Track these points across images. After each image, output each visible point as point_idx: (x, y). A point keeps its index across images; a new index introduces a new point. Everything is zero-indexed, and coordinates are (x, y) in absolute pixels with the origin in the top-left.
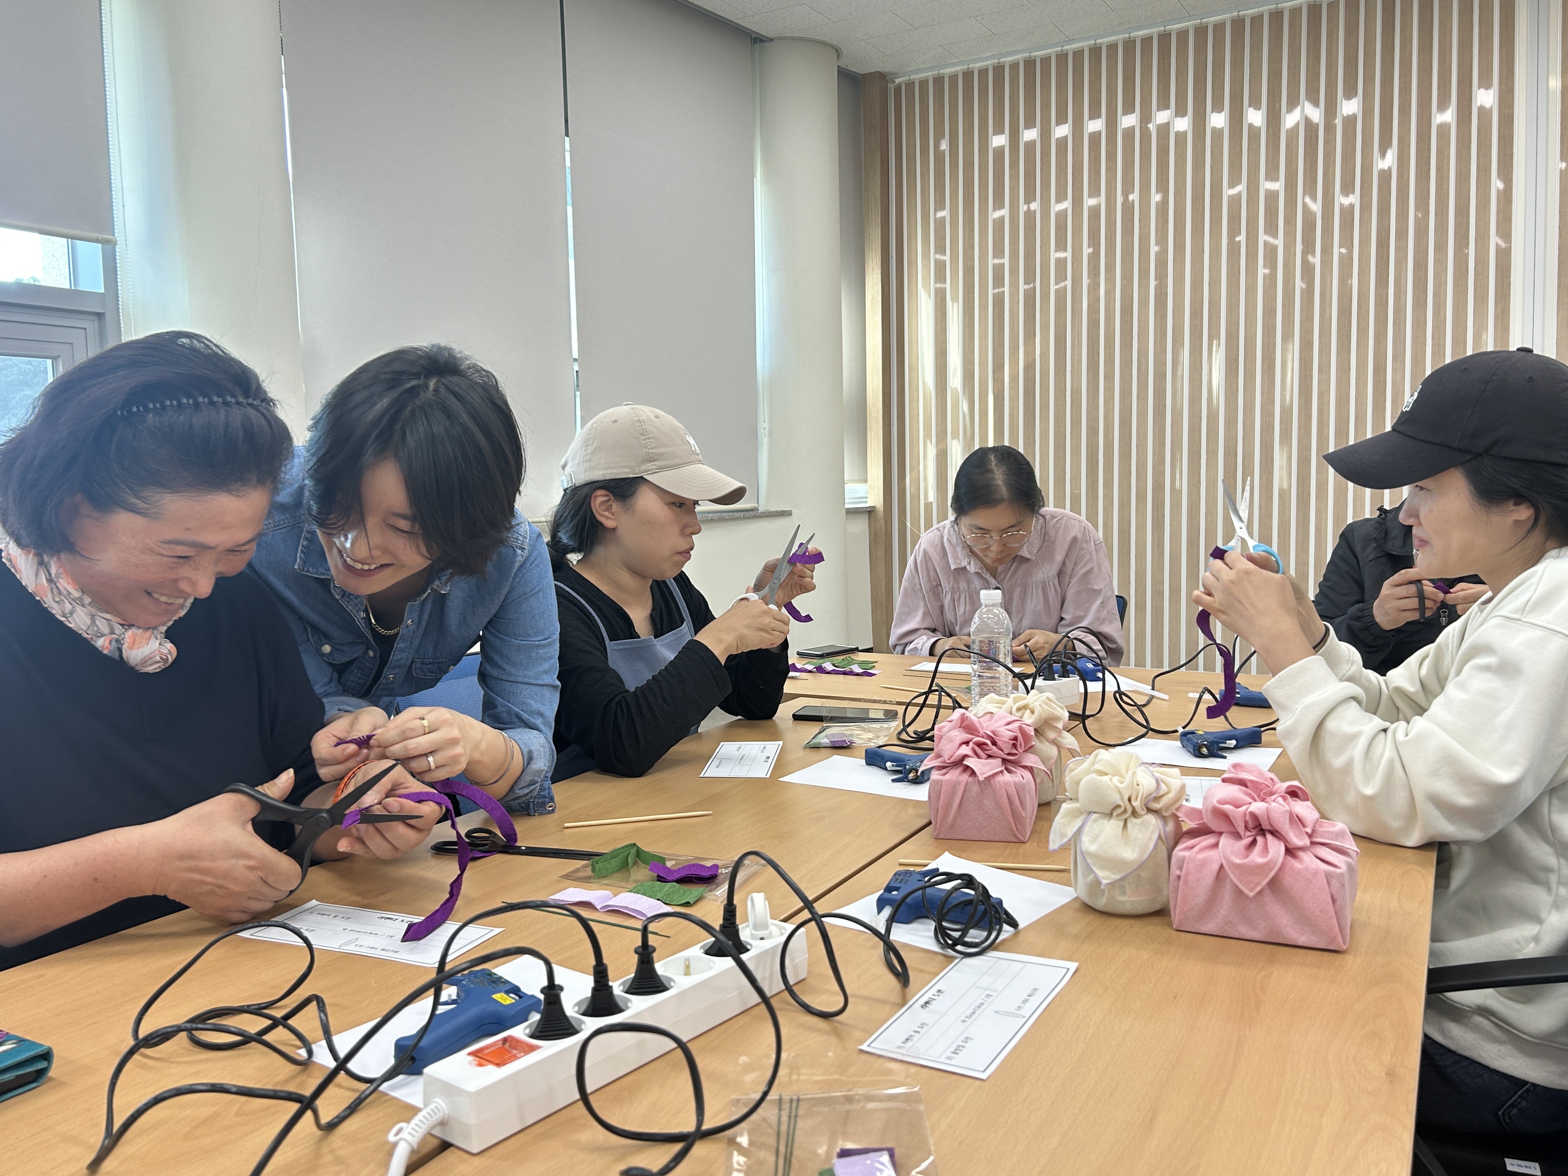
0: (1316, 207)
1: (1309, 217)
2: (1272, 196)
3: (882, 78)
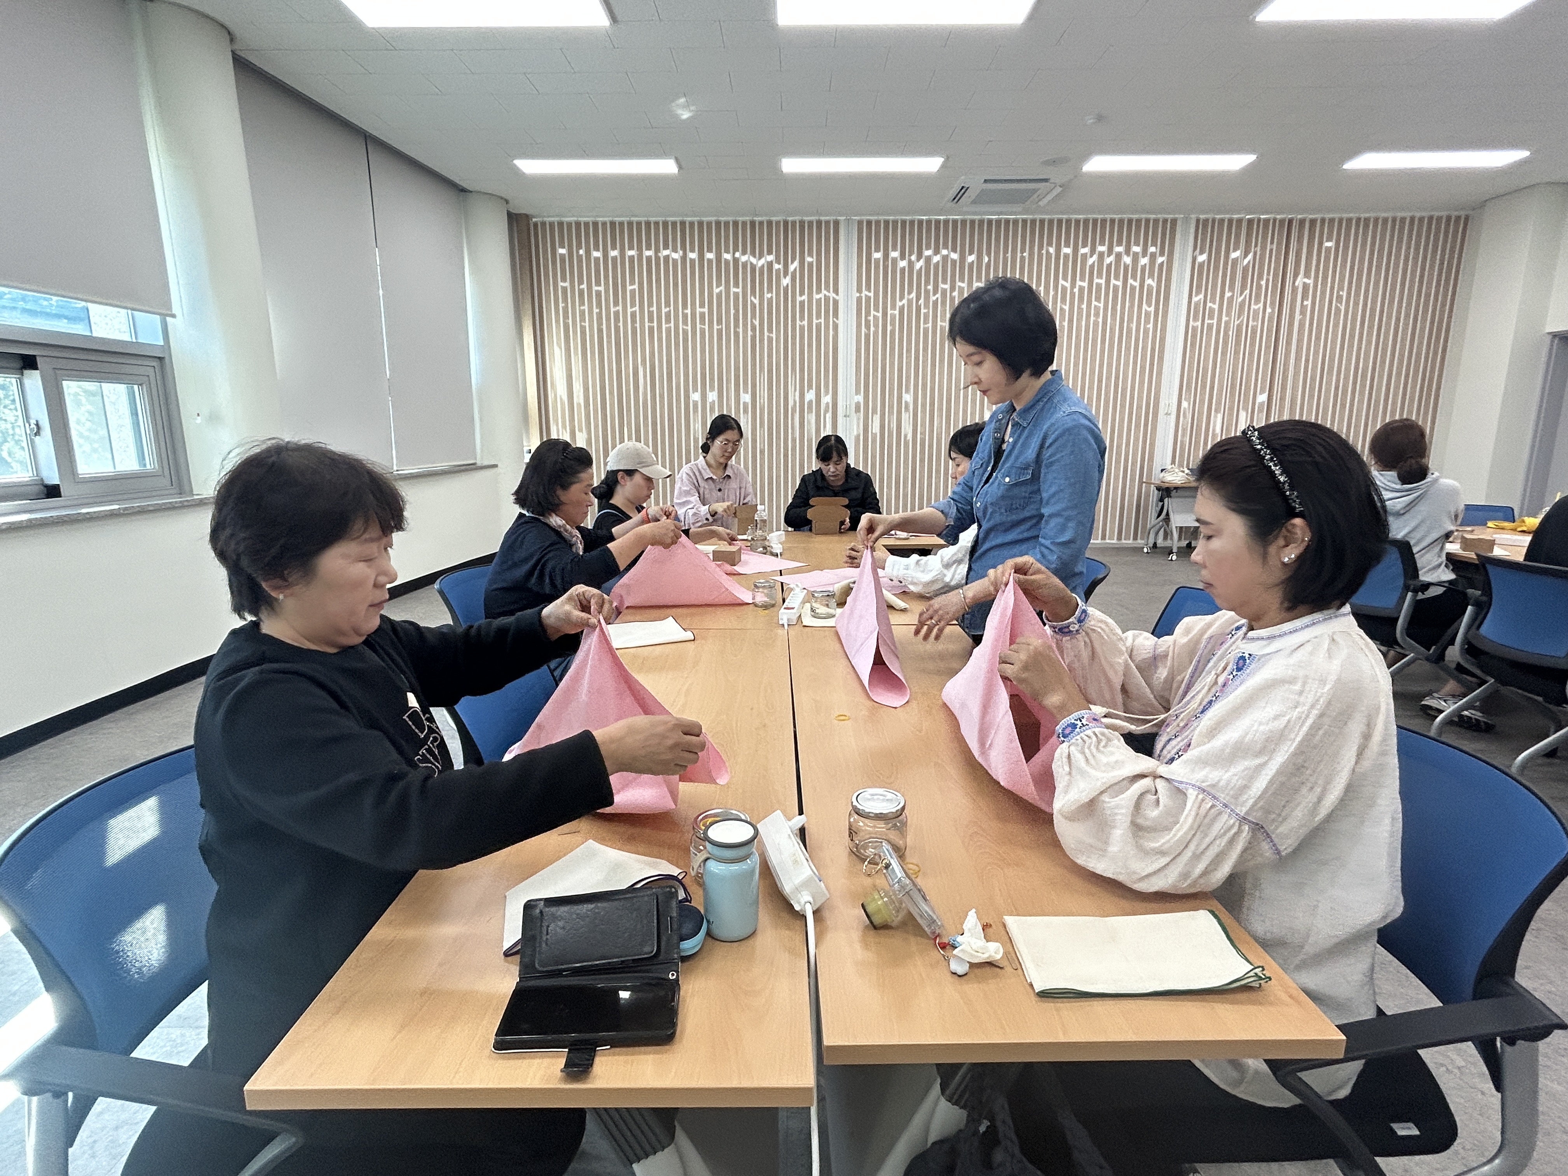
0: (756, 301)
1: (753, 305)
2: (736, 295)
3: (527, 217)
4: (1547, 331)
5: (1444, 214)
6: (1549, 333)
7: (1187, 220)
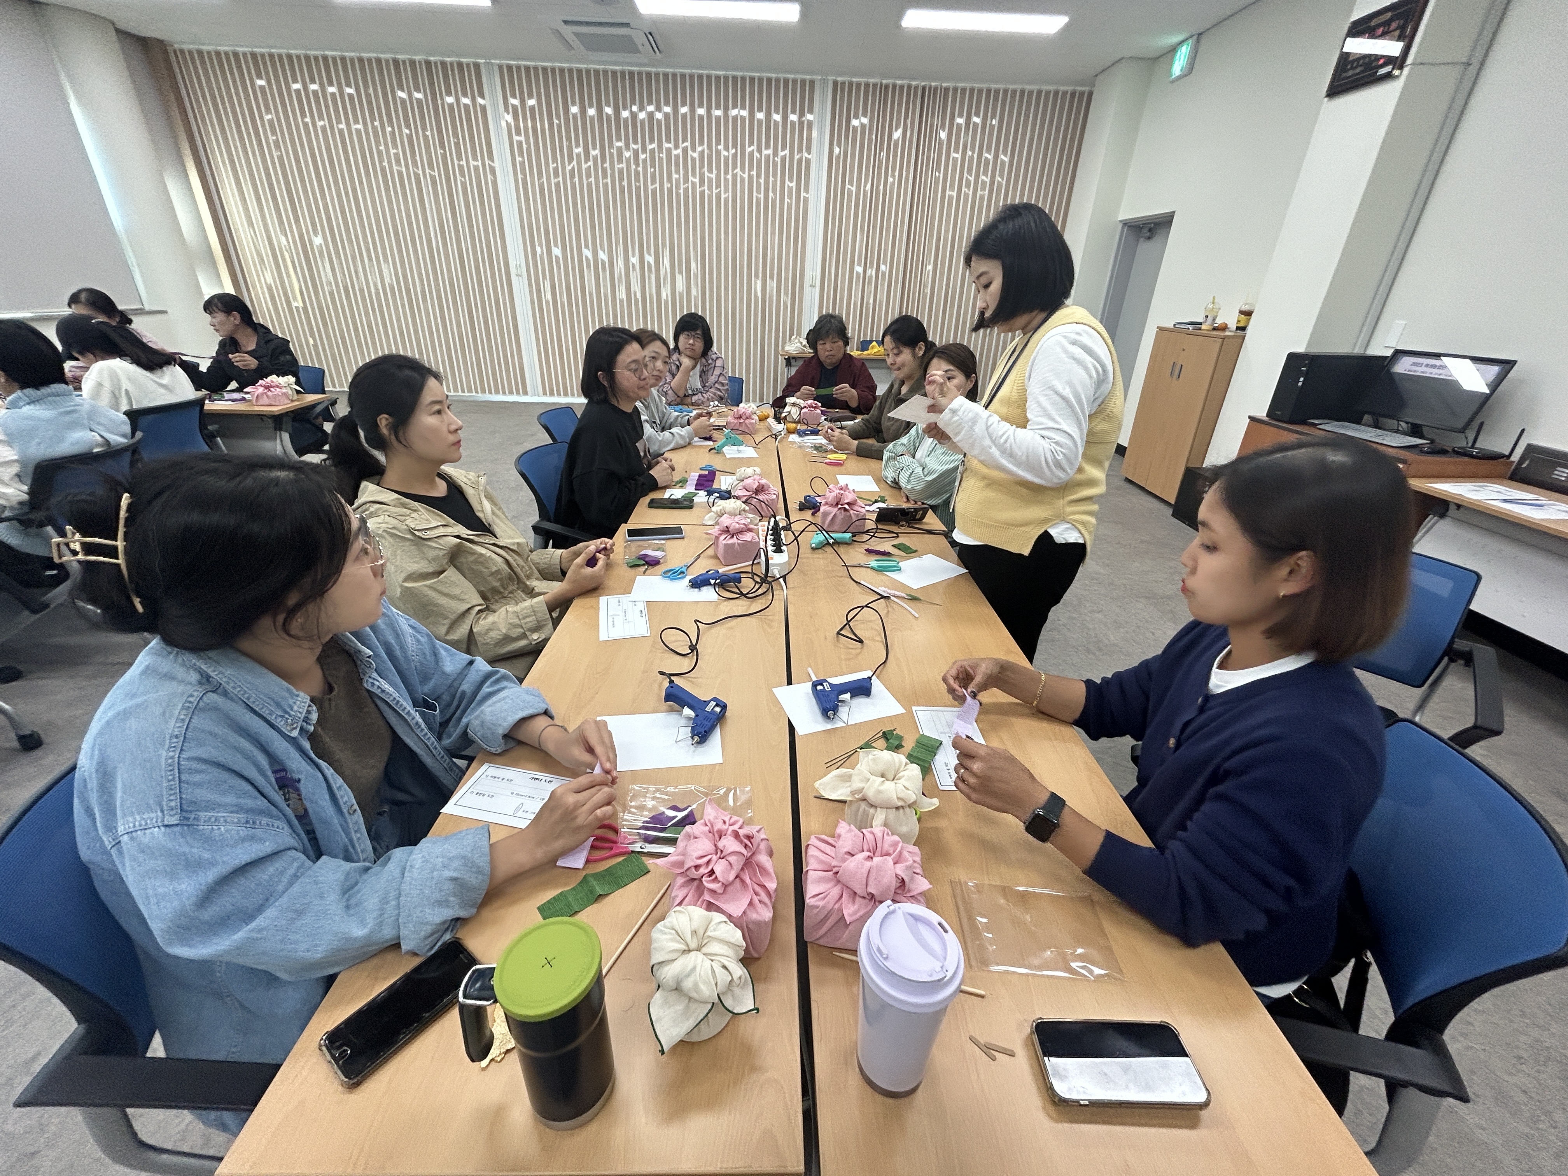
4: (1121, 218)
5: (1069, 88)
6: (1121, 221)
7: (824, 81)
